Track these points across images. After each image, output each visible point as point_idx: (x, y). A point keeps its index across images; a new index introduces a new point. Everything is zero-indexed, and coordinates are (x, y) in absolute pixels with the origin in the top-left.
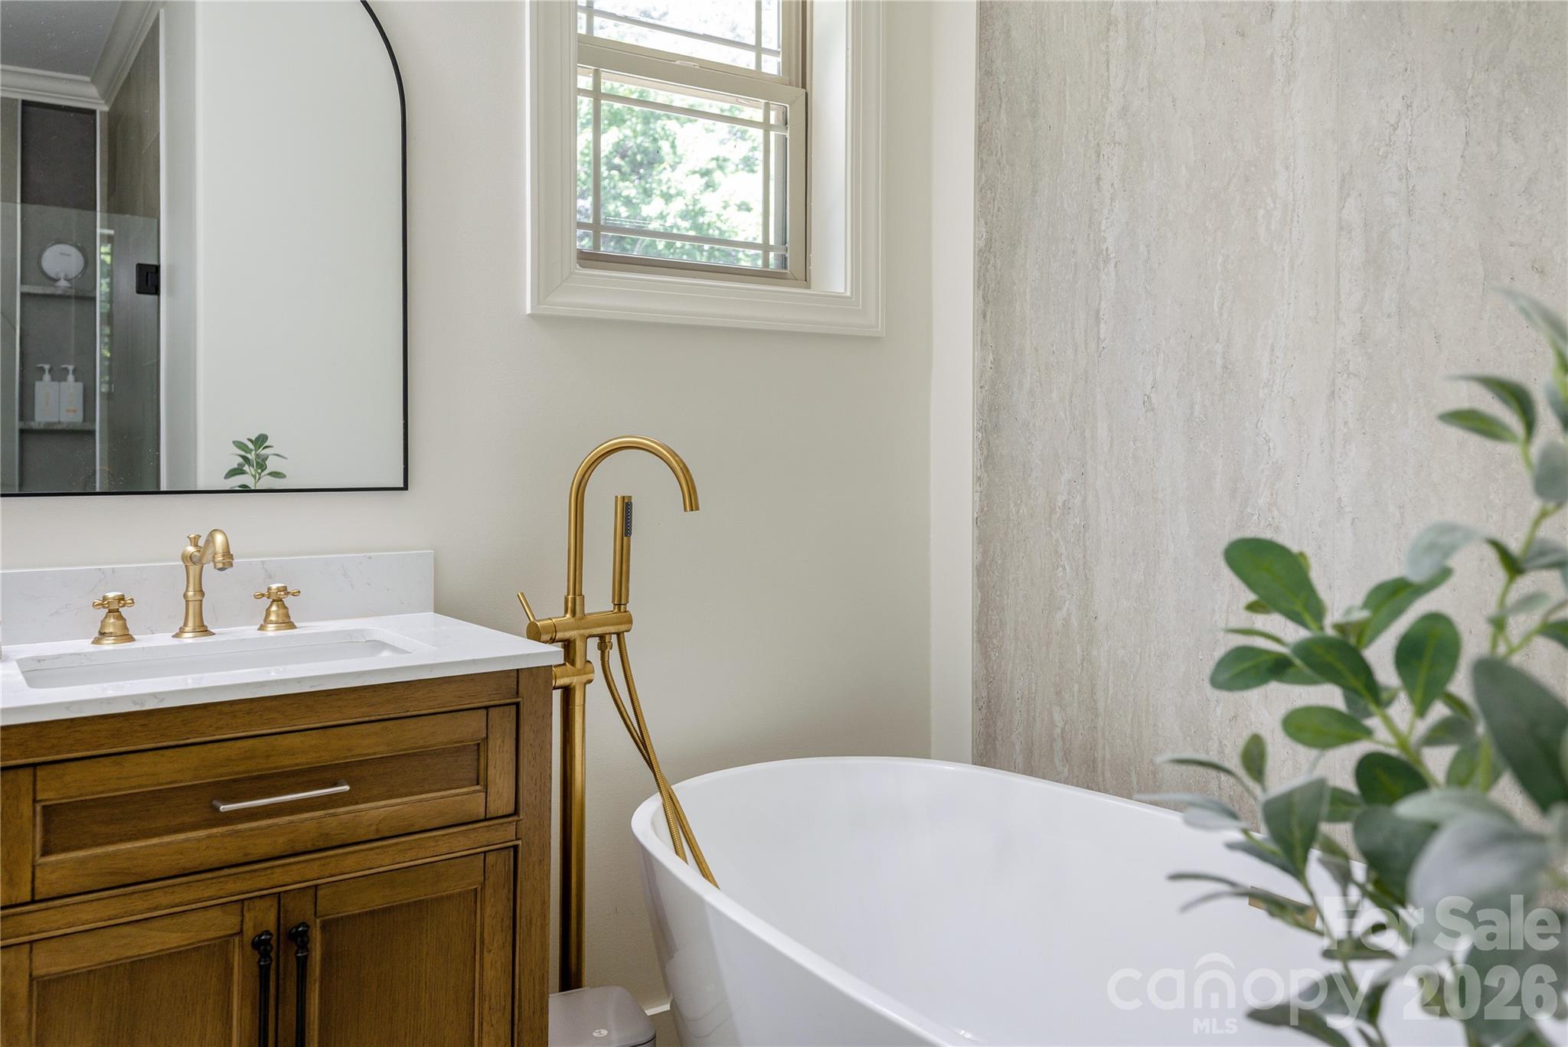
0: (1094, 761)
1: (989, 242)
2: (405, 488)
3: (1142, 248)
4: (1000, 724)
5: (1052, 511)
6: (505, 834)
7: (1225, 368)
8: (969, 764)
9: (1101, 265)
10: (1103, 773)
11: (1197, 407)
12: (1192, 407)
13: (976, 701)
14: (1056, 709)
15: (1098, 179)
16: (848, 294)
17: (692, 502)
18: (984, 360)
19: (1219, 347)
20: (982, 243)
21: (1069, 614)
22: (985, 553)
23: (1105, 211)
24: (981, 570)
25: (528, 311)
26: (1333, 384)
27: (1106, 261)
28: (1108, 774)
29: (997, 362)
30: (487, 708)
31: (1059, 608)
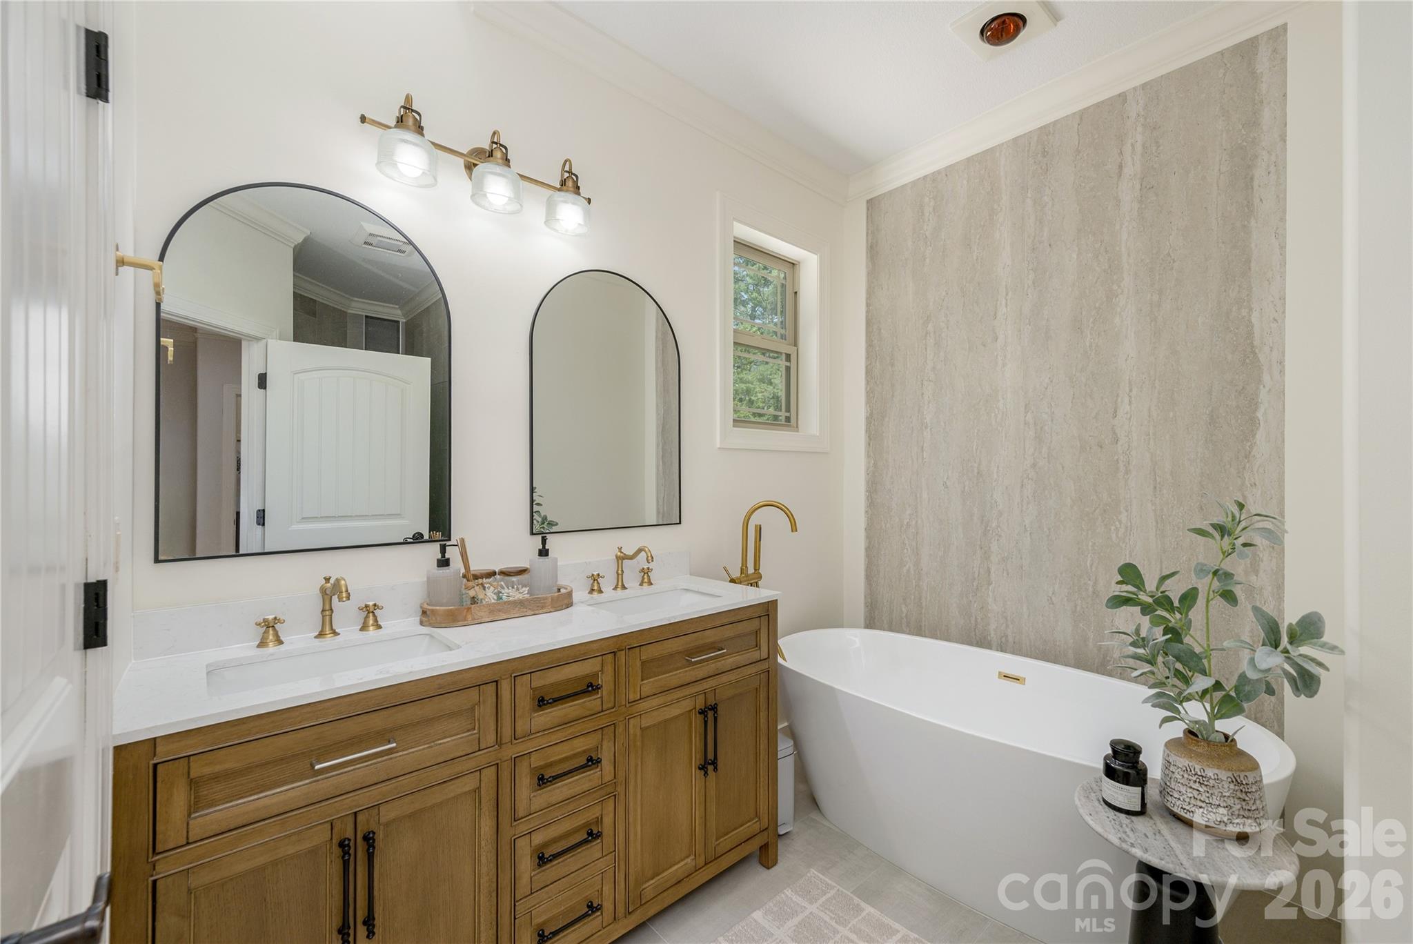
0: (921, 626)
1: (871, 414)
2: (680, 523)
3: (942, 424)
4: (876, 613)
5: (902, 526)
6: (764, 666)
7: (978, 473)
8: (861, 628)
9: (924, 428)
10: (925, 631)
11: (966, 488)
12: (964, 488)
13: (866, 603)
14: (903, 606)
15: (923, 394)
16: (818, 434)
17: (794, 528)
18: (869, 463)
19: (976, 465)
20: (868, 415)
21: (909, 567)
22: (870, 542)
23: (926, 408)
24: (868, 549)
25: (718, 445)
26: (1022, 482)
27: (926, 428)
28: (927, 631)
29: (875, 465)
30: (760, 617)
31: (905, 566)
